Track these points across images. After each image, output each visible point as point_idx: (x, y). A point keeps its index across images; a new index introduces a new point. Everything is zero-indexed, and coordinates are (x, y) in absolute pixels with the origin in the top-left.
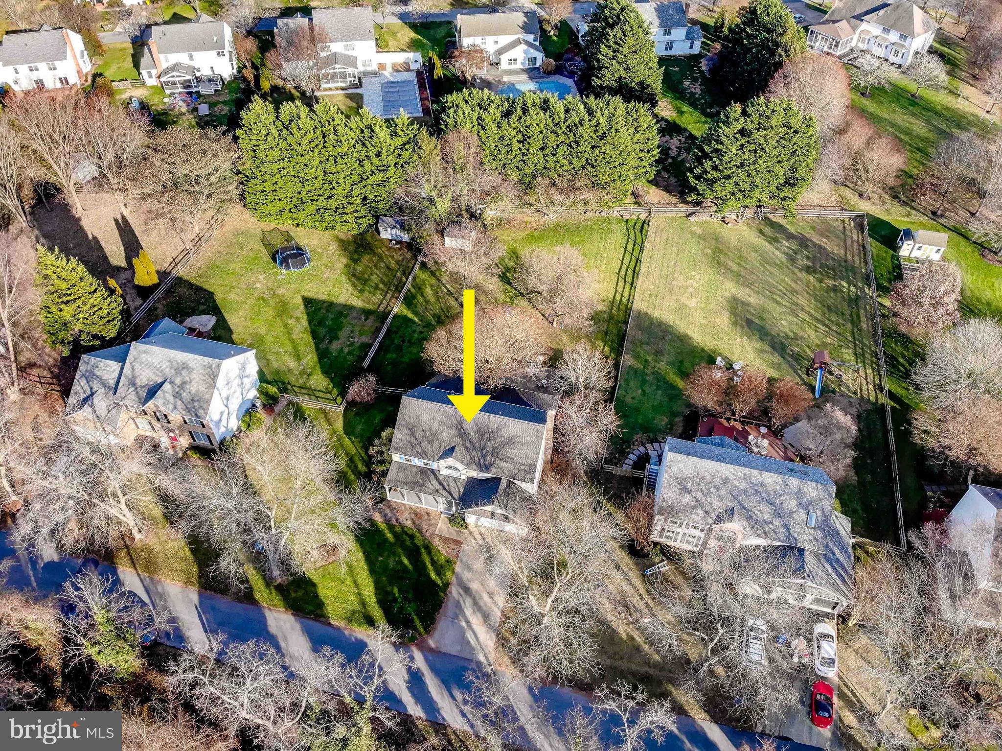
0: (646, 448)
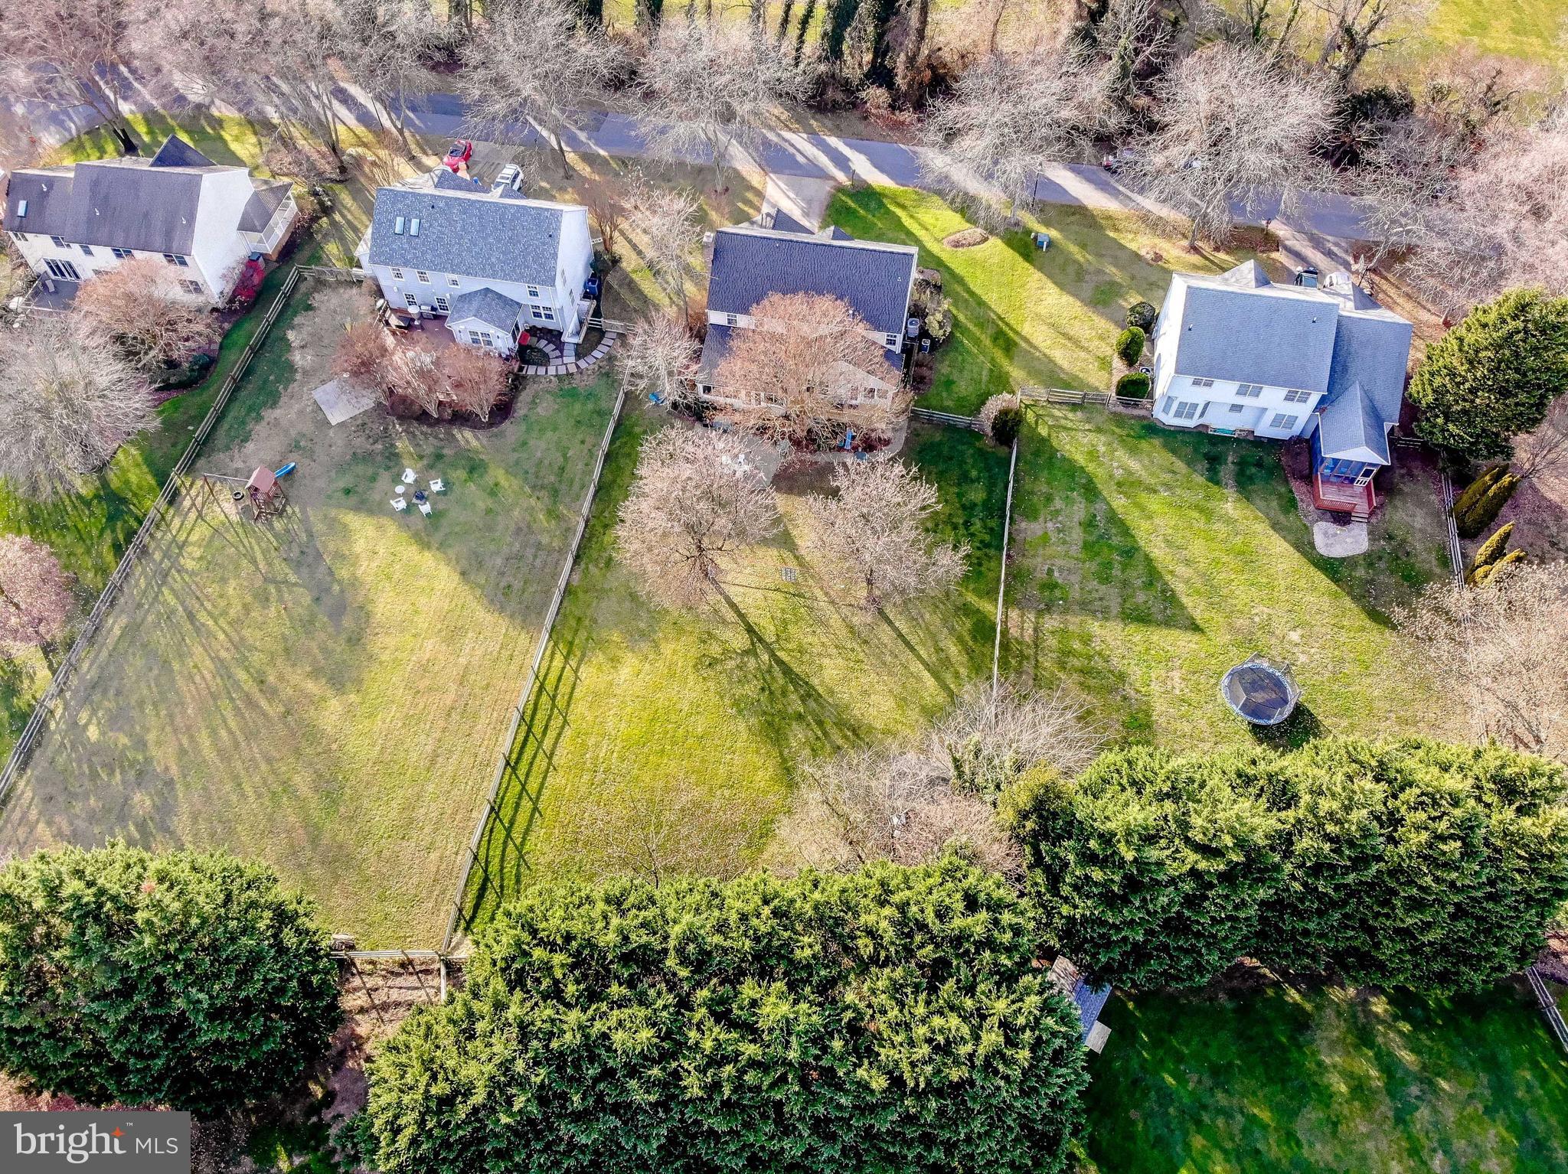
0: (578, 367)
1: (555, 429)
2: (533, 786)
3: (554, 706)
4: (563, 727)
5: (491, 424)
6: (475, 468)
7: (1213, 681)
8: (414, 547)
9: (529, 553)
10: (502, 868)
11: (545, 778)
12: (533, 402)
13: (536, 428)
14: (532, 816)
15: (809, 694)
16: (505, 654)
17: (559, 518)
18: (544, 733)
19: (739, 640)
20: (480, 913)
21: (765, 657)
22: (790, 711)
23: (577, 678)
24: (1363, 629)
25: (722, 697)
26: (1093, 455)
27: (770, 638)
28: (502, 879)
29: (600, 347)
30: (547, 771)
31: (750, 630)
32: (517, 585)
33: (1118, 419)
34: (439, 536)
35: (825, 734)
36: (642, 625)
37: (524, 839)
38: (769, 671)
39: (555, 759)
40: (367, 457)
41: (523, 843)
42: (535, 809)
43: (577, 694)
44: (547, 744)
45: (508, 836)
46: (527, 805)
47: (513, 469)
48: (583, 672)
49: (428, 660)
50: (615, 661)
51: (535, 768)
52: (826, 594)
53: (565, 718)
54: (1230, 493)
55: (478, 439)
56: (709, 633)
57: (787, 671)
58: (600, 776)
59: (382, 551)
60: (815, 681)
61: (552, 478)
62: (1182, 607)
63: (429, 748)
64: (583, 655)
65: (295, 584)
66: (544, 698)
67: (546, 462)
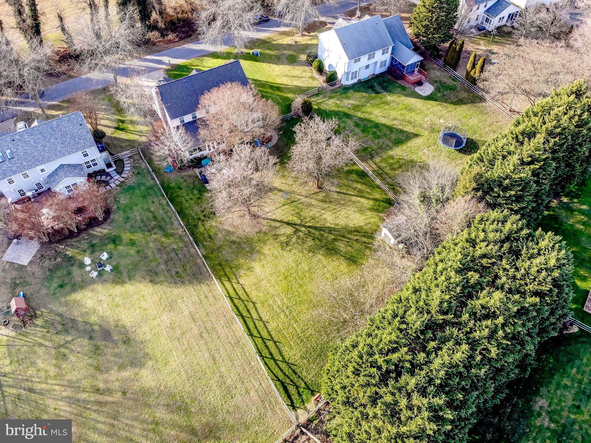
0: (123, 178)
1: (136, 205)
2: (265, 335)
3: (243, 301)
4: (255, 306)
5: (105, 219)
6: (115, 240)
7: (436, 146)
8: (117, 287)
9: (173, 255)
10: (285, 374)
11: (267, 328)
12: (116, 201)
13: (128, 209)
14: (276, 345)
15: (330, 230)
16: (202, 297)
17: (172, 235)
18: (250, 313)
19: (289, 230)
20: (293, 397)
21: (303, 229)
22: (330, 240)
23: (241, 285)
24: (455, 109)
25: (302, 252)
26: (337, 105)
27: (299, 222)
28: (289, 378)
29: (125, 166)
30: (265, 325)
31: (288, 224)
32: (180, 270)
33: (334, 91)
34: (125, 275)
35: (349, 239)
36: (247, 249)
37: (282, 356)
38: (309, 232)
39: (263, 319)
40: (58, 267)
41: (283, 358)
42: (275, 342)
43: (248, 290)
44: (255, 315)
45: (275, 360)
46: (270, 344)
47: (133, 230)
48: (242, 281)
49: (170, 323)
50: (250, 269)
51: (259, 328)
52: (302, 196)
53: (252, 302)
54: (385, 93)
55: (105, 229)
56: (275, 235)
57: (316, 228)
58: (287, 312)
59: (103, 298)
60: (328, 225)
61: (154, 223)
62: (407, 132)
63: (207, 355)
64: (235, 275)
65: (72, 340)
66: (236, 301)
67: (145, 219)
